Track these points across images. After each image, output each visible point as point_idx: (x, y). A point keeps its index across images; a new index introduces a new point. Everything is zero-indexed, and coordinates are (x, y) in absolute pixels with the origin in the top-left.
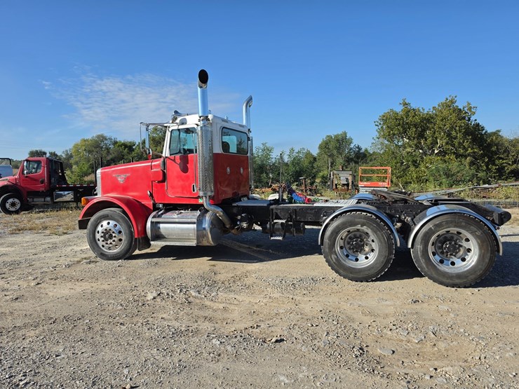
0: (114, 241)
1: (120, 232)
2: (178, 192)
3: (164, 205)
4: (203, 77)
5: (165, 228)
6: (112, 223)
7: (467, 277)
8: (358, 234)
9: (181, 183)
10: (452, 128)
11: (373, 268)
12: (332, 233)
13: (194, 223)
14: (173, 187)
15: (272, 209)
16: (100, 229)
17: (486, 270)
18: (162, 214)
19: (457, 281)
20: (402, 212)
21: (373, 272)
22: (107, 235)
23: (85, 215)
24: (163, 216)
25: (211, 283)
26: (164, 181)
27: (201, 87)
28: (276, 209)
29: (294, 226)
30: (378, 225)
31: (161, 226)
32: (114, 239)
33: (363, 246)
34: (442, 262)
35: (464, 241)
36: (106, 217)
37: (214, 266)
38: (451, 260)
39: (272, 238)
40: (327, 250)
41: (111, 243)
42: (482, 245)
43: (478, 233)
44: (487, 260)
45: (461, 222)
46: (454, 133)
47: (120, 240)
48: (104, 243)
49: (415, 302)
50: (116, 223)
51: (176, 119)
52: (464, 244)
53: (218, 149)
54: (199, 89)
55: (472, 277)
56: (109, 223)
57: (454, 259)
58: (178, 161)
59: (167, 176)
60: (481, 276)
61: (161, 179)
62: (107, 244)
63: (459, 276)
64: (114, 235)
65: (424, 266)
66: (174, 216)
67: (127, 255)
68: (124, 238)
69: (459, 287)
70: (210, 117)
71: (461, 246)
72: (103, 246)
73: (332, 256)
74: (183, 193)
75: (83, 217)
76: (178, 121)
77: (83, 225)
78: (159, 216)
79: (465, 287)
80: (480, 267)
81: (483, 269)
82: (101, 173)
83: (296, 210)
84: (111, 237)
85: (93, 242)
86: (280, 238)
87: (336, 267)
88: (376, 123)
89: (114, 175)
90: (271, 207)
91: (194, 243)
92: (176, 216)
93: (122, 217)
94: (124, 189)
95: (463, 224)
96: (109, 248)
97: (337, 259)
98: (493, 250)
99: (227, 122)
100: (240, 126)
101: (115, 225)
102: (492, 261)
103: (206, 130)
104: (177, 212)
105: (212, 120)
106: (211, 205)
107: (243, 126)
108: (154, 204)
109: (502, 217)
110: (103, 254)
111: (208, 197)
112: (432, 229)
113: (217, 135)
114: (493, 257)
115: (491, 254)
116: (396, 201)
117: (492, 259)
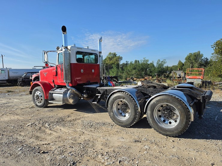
1: (41, 96)
2: (60, 80)
4: (64, 29)
5: (55, 96)
6: (39, 92)
7: (173, 131)
9: (61, 76)
12: (111, 102)
13: (62, 94)
14: (59, 78)
16: (35, 95)
17: (184, 129)
19: (168, 133)
22: (37, 97)
24: (55, 91)
25: (61, 121)
26: (57, 75)
27: (64, 34)
28: (99, 89)
30: (130, 99)
32: (39, 99)
33: (126, 109)
34: (164, 121)
36: (37, 90)
38: (170, 121)
39: (93, 103)
40: (109, 110)
41: (39, 101)
42: (182, 114)
43: (179, 107)
44: (184, 123)
49: (135, 142)
50: (40, 93)
53: (74, 61)
54: (63, 35)
55: (176, 132)
56: (38, 93)
58: (60, 67)
59: (58, 73)
60: (181, 131)
61: (55, 74)
64: (39, 97)
69: (170, 137)
70: (69, 47)
71: (174, 113)
72: (37, 102)
73: (111, 113)
74: (62, 81)
75: (31, 90)
77: (31, 93)
79: (173, 137)
80: (180, 126)
81: (182, 128)
82: (41, 72)
83: (106, 90)
85: (34, 100)
86: (96, 103)
88: (212, 46)
89: (44, 73)
90: (97, 88)
92: (59, 91)
93: (42, 90)
96: (39, 103)
98: (188, 118)
99: (82, 49)
100: (92, 50)
101: (40, 94)
102: (187, 124)
103: (66, 53)
104: (60, 89)
105: (70, 48)
106: (69, 86)
107: (95, 51)
108: (55, 85)
109: (205, 98)
110: (37, 105)
111: (68, 83)
112: (155, 103)
113: (73, 55)
114: (188, 121)
115: (186, 120)
116: (149, 87)
117: (187, 122)
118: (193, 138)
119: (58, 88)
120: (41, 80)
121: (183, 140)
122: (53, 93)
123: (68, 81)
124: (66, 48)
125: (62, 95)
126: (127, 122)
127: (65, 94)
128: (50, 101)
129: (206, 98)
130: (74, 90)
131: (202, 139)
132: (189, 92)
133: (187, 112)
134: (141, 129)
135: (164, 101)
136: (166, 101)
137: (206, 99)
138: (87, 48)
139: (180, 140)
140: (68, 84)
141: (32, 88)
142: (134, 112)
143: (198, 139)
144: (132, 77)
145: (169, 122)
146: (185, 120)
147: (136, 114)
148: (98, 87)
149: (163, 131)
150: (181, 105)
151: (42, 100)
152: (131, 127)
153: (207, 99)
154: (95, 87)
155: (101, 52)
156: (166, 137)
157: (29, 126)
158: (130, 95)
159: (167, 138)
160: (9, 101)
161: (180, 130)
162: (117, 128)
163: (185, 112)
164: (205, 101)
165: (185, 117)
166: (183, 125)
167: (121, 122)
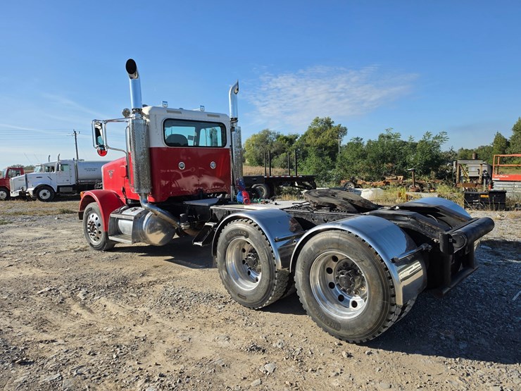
1: (99, 225)
4: (131, 67)
5: (122, 225)
6: (96, 216)
7: (353, 329)
13: (132, 220)
15: (212, 210)
16: (89, 221)
19: (342, 332)
22: (92, 227)
26: (127, 177)
27: (131, 78)
28: (215, 210)
31: (120, 222)
32: (96, 231)
34: (341, 298)
36: (91, 209)
38: (354, 299)
39: (195, 243)
40: (219, 263)
41: (94, 235)
43: (366, 263)
44: (378, 309)
45: (344, 244)
53: (158, 143)
54: (130, 80)
55: (360, 330)
56: (93, 216)
57: (357, 298)
60: (372, 330)
61: (125, 174)
62: (91, 235)
64: (95, 227)
68: (102, 230)
70: (146, 111)
73: (224, 272)
75: (81, 209)
77: (81, 216)
78: (120, 213)
80: (370, 317)
82: (104, 169)
83: (229, 211)
86: (201, 244)
89: (108, 171)
90: (211, 207)
92: (130, 213)
94: (112, 184)
96: (95, 240)
97: (227, 276)
98: (387, 294)
99: (180, 113)
100: (209, 115)
101: (97, 219)
102: (386, 312)
103: (138, 125)
104: (133, 208)
105: (149, 112)
106: (146, 202)
107: (218, 116)
108: (127, 200)
109: (451, 240)
110: (91, 244)
111: (143, 194)
112: (312, 249)
113: (156, 128)
114: (387, 304)
115: (384, 299)
116: (319, 207)
117: (387, 308)
118: (409, 351)
119: (130, 206)
120: (106, 187)
121: (380, 354)
122: (118, 219)
123: (143, 191)
124: (139, 111)
125: (132, 223)
126: (254, 295)
127: (138, 220)
128: (111, 236)
129: (455, 242)
130: (158, 211)
131: (433, 355)
132: (413, 223)
133: (384, 277)
134: (289, 316)
135: (332, 246)
136: (336, 246)
137: (454, 244)
138: (199, 109)
139: (369, 354)
140: (144, 197)
141: (83, 207)
142: (268, 271)
143: (424, 354)
144: (353, 178)
145: (351, 300)
146: (380, 300)
147: (272, 277)
148: (212, 205)
149: (330, 326)
150: (370, 259)
151: (100, 232)
152: (264, 309)
153: (458, 242)
154: (207, 205)
155: (236, 119)
156: (336, 342)
157: (42, 295)
158: (260, 229)
159: (340, 344)
160: (50, 234)
161: (368, 328)
162: (234, 309)
163: (380, 277)
164: (453, 247)
165: (379, 292)
166: (375, 313)
167: (244, 294)
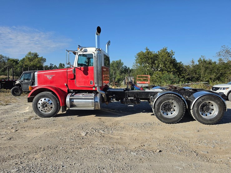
0: (48, 108)
1: (51, 104)
2: (82, 85)
3: (74, 90)
4: (99, 30)
5: (77, 101)
6: (47, 99)
8: (168, 103)
9: (84, 80)
10: (166, 60)
11: (176, 118)
12: (159, 103)
13: (93, 99)
14: (79, 82)
15: (126, 93)
18: (74, 95)
20: (183, 94)
21: (176, 119)
22: (44, 105)
23: (31, 95)
24: (75, 96)
26: (74, 79)
28: (128, 93)
29: (136, 100)
30: (179, 99)
31: (74, 100)
32: (48, 107)
33: (170, 108)
34: (202, 114)
35: (211, 106)
36: (43, 96)
37: (100, 119)
38: (206, 114)
39: (129, 106)
40: (156, 111)
41: (47, 109)
44: (222, 113)
45: (212, 98)
46: (166, 62)
47: (52, 107)
48: (43, 109)
50: (49, 99)
51: (82, 49)
52: (211, 107)
53: (103, 64)
54: (96, 35)
57: (207, 113)
58: (83, 69)
59: (76, 77)
61: (73, 78)
62: (44, 109)
63: (211, 120)
64: (48, 105)
65: (197, 116)
66: (81, 95)
67: (55, 115)
68: (53, 106)
72: (42, 111)
74: (85, 85)
76: (83, 50)
78: (73, 96)
79: (212, 124)
80: (219, 116)
83: (137, 93)
84: (46, 106)
85: (36, 108)
86: (133, 106)
87: (160, 118)
89: (45, 75)
91: (93, 108)
93: (53, 96)
94: (51, 82)
95: (213, 99)
96: (45, 112)
97: (161, 115)
106: (100, 90)
108: (69, 90)
113: (103, 58)
119: (76, 93)
146: (222, 111)
150: (220, 101)
152: (177, 123)
165: (222, 109)
167: (169, 119)
